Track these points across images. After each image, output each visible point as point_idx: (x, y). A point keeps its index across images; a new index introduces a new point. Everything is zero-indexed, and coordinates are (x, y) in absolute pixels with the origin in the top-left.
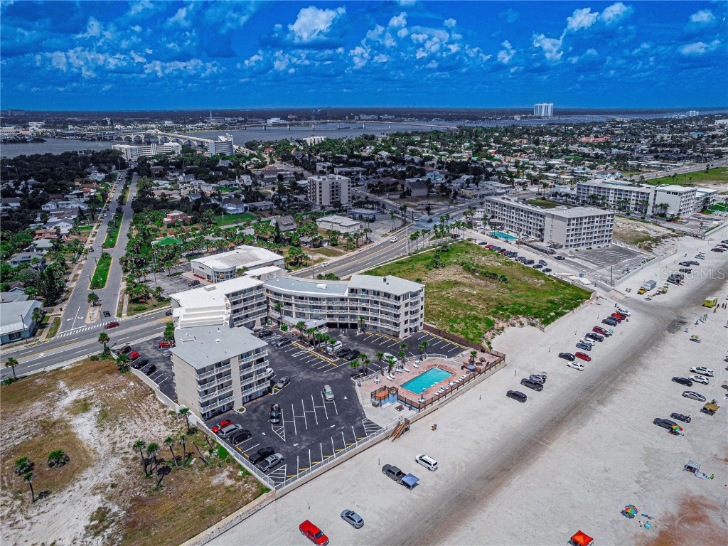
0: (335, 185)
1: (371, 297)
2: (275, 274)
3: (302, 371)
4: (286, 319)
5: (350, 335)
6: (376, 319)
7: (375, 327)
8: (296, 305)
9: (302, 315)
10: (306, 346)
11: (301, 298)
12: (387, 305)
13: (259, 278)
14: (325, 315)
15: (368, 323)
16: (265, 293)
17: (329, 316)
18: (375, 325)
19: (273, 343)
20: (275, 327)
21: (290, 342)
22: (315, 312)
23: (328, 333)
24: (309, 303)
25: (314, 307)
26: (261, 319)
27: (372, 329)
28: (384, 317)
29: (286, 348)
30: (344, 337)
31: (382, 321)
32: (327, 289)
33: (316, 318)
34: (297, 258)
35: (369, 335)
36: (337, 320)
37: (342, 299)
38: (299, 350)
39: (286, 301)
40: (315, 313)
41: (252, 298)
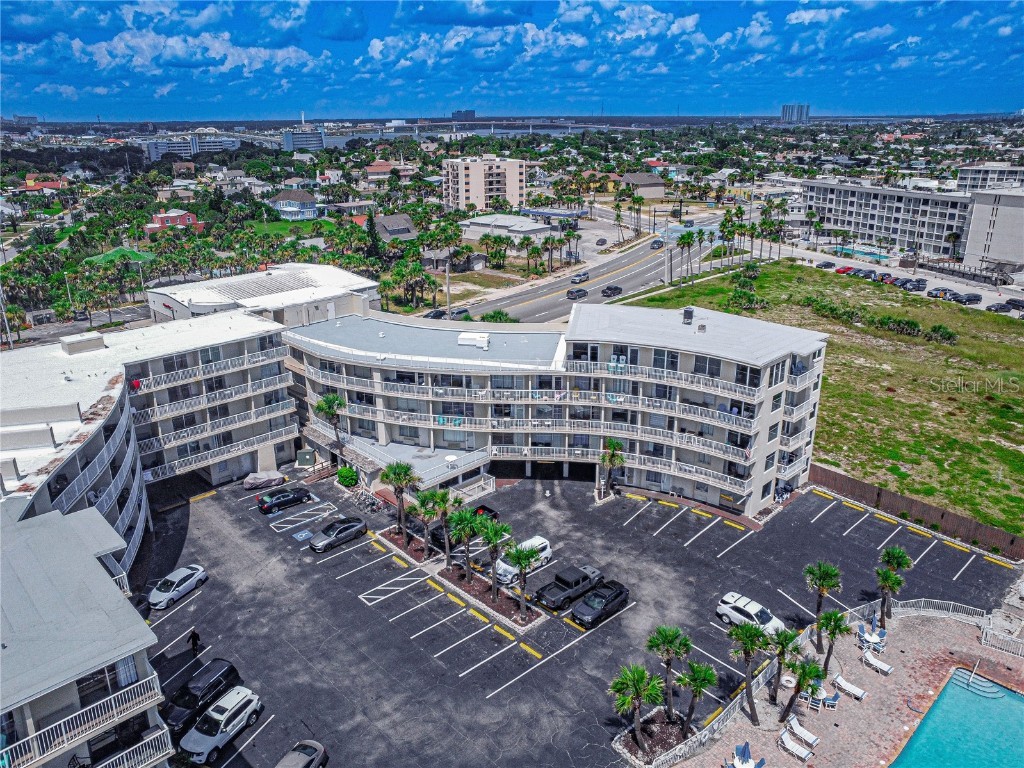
0: (495, 170)
1: (645, 374)
2: (331, 306)
3: (393, 689)
4: (359, 448)
5: (571, 507)
6: (658, 450)
7: (655, 477)
8: (389, 403)
9: (410, 435)
10: (418, 553)
11: (406, 377)
12: (705, 403)
13: (278, 315)
14: (485, 434)
15: (633, 462)
16: (289, 362)
17: (498, 439)
18: (659, 468)
19: (301, 536)
20: (323, 474)
21: (361, 534)
22: (454, 426)
23: (497, 496)
24: (429, 393)
25: (447, 409)
26: (279, 448)
27: (644, 483)
28: (696, 445)
29: (342, 564)
30: (553, 513)
31: (682, 456)
32: (489, 350)
33: (454, 446)
34: (410, 288)
35: (635, 506)
36: (526, 453)
37: (544, 382)
38: (389, 568)
39: (357, 388)
40: (449, 427)
41: (242, 376)
